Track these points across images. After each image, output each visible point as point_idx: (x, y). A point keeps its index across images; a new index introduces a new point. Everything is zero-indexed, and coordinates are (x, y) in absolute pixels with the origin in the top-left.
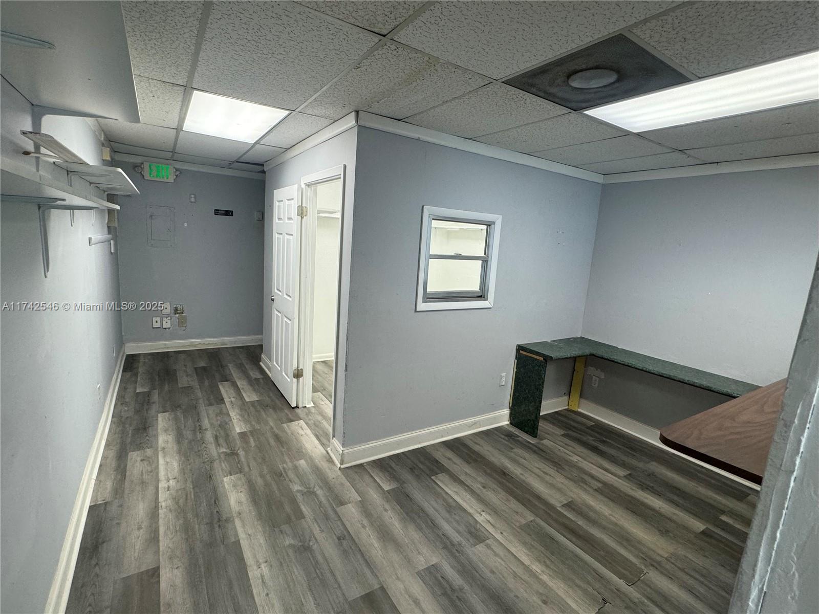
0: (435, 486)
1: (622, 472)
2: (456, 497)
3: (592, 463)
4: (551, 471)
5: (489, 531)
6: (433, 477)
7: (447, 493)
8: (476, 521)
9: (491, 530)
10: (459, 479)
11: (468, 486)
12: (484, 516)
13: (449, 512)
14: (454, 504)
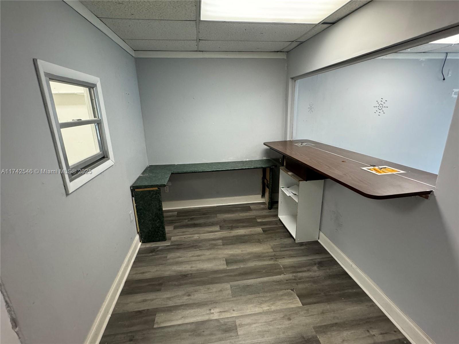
0: (166, 330)
1: (217, 228)
2: (187, 321)
3: (204, 233)
4: (198, 252)
5: (228, 317)
6: (155, 326)
7: (179, 325)
8: (217, 320)
9: (228, 315)
10: (171, 307)
11: (181, 305)
12: (215, 312)
13: (199, 335)
14: (193, 327)
